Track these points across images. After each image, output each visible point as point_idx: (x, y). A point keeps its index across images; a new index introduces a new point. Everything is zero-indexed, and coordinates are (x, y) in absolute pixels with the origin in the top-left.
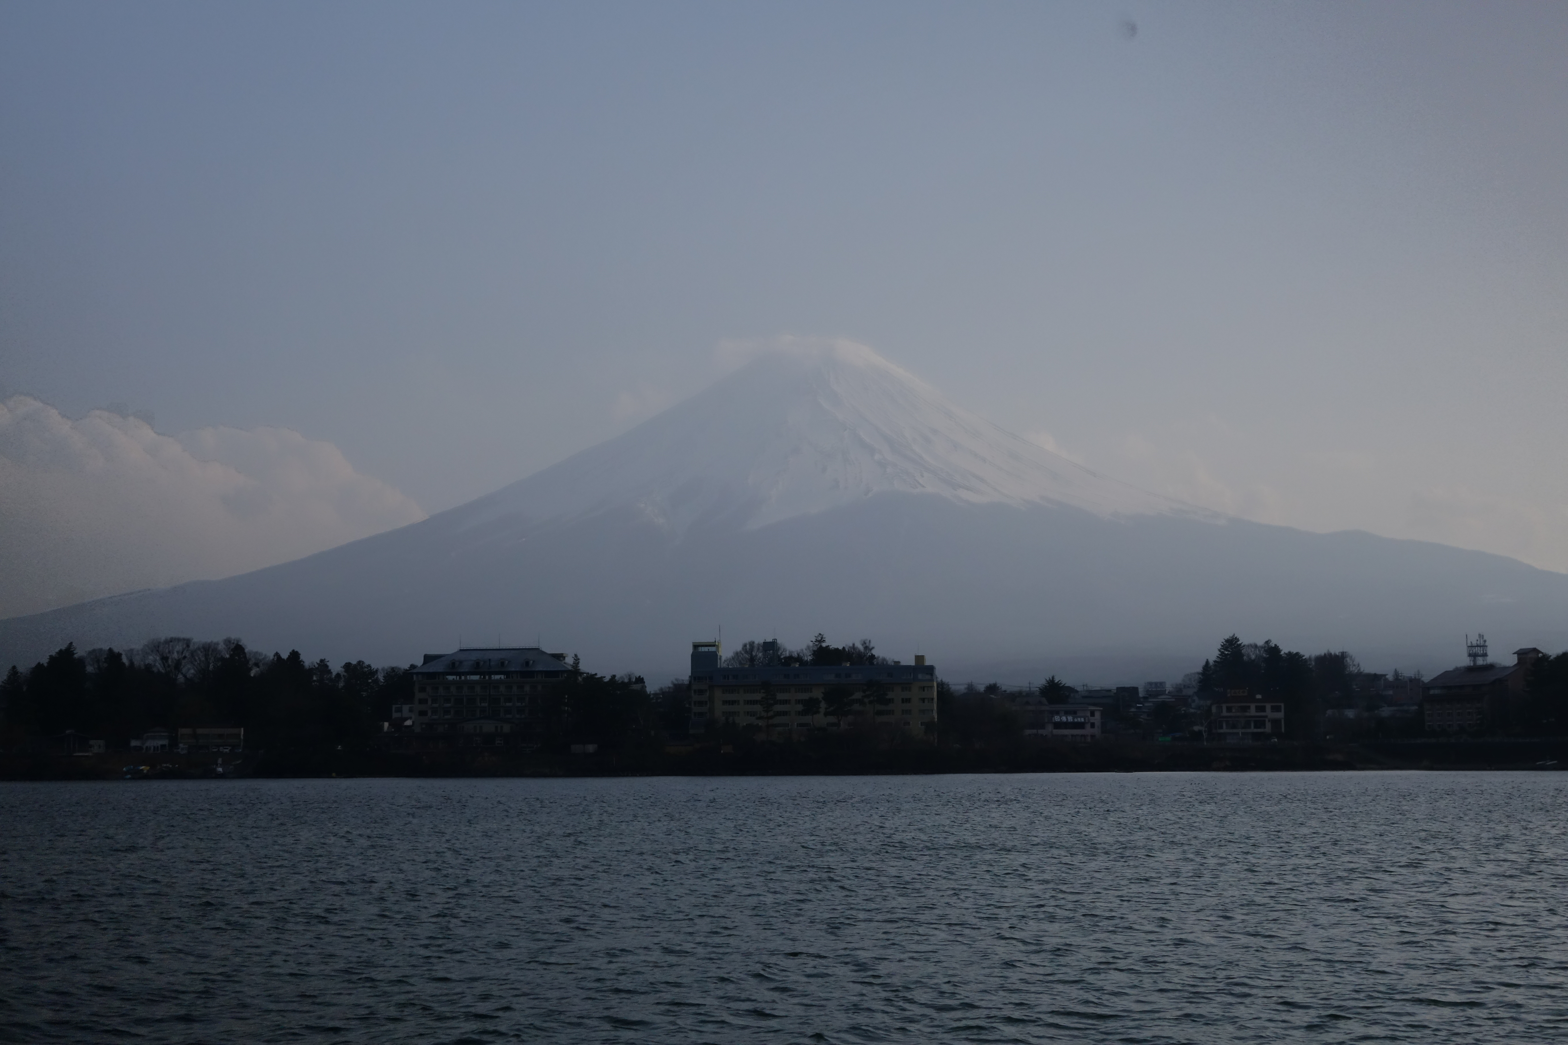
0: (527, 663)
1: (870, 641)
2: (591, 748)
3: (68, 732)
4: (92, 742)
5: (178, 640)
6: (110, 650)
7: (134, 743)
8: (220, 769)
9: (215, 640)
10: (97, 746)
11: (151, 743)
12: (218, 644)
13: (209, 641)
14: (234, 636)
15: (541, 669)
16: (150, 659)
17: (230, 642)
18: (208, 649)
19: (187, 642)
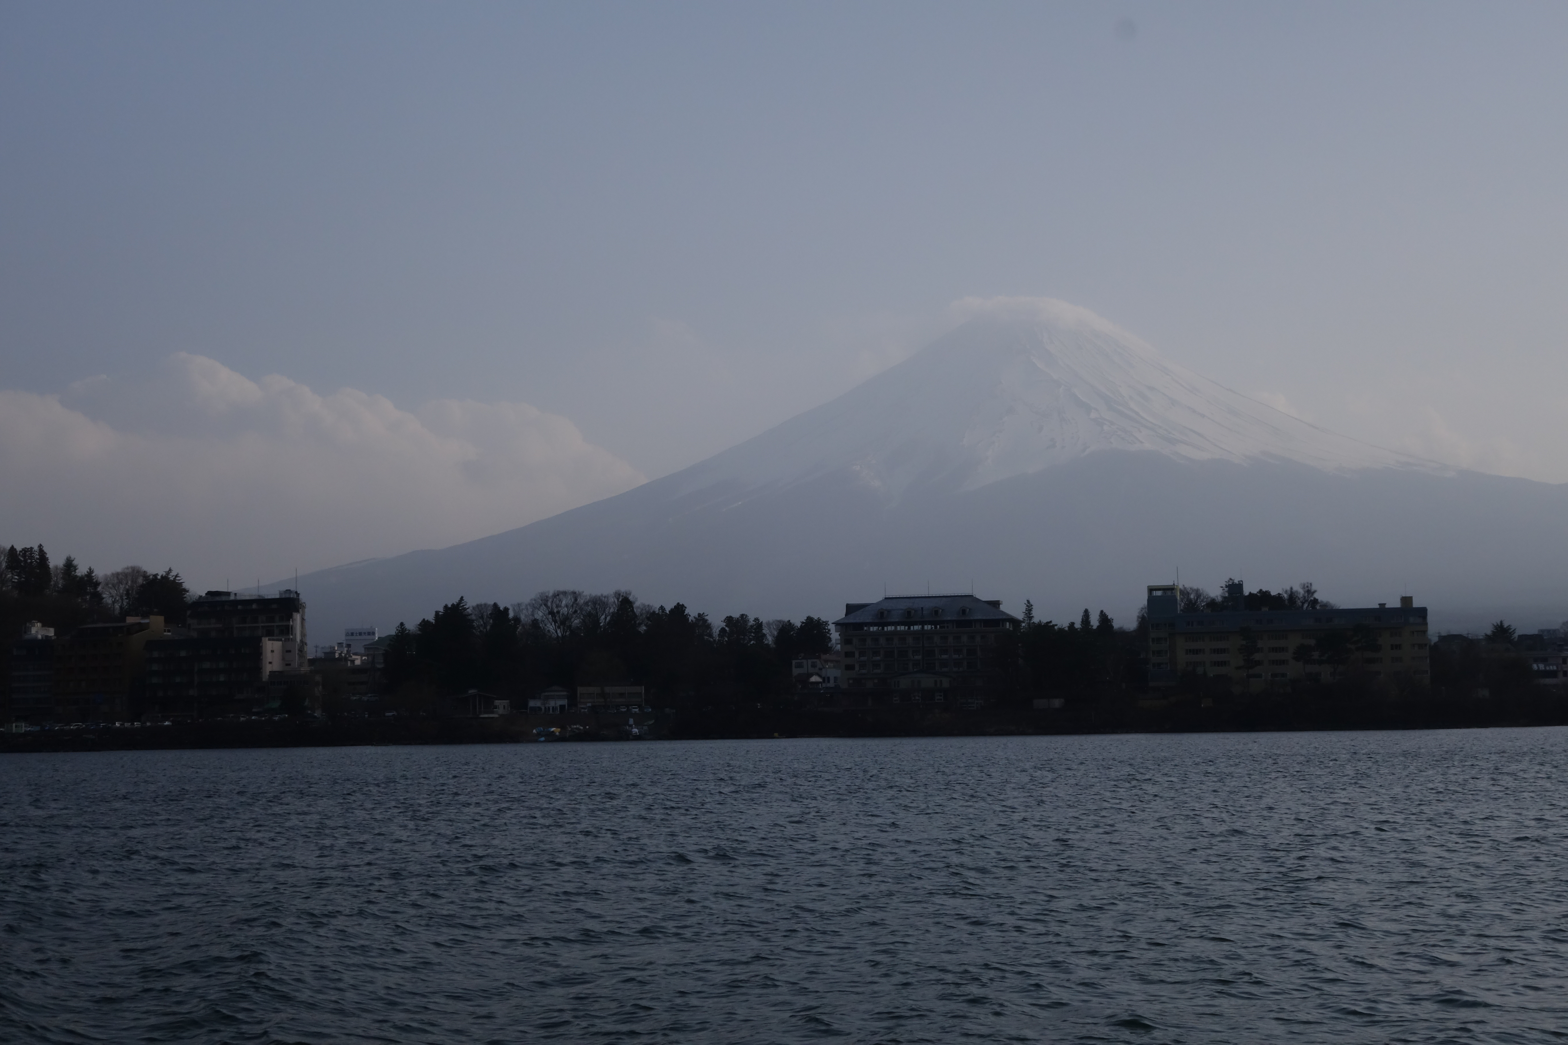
0: (964, 612)
1: (1311, 584)
2: (1057, 703)
3: (472, 691)
4: (497, 702)
5: (565, 593)
6: (495, 605)
7: (532, 703)
8: (635, 730)
9: (605, 594)
10: (502, 706)
11: (552, 703)
12: (607, 597)
13: (599, 594)
14: (623, 589)
15: (980, 617)
16: (539, 615)
17: (619, 595)
18: (598, 603)
19: (575, 595)
